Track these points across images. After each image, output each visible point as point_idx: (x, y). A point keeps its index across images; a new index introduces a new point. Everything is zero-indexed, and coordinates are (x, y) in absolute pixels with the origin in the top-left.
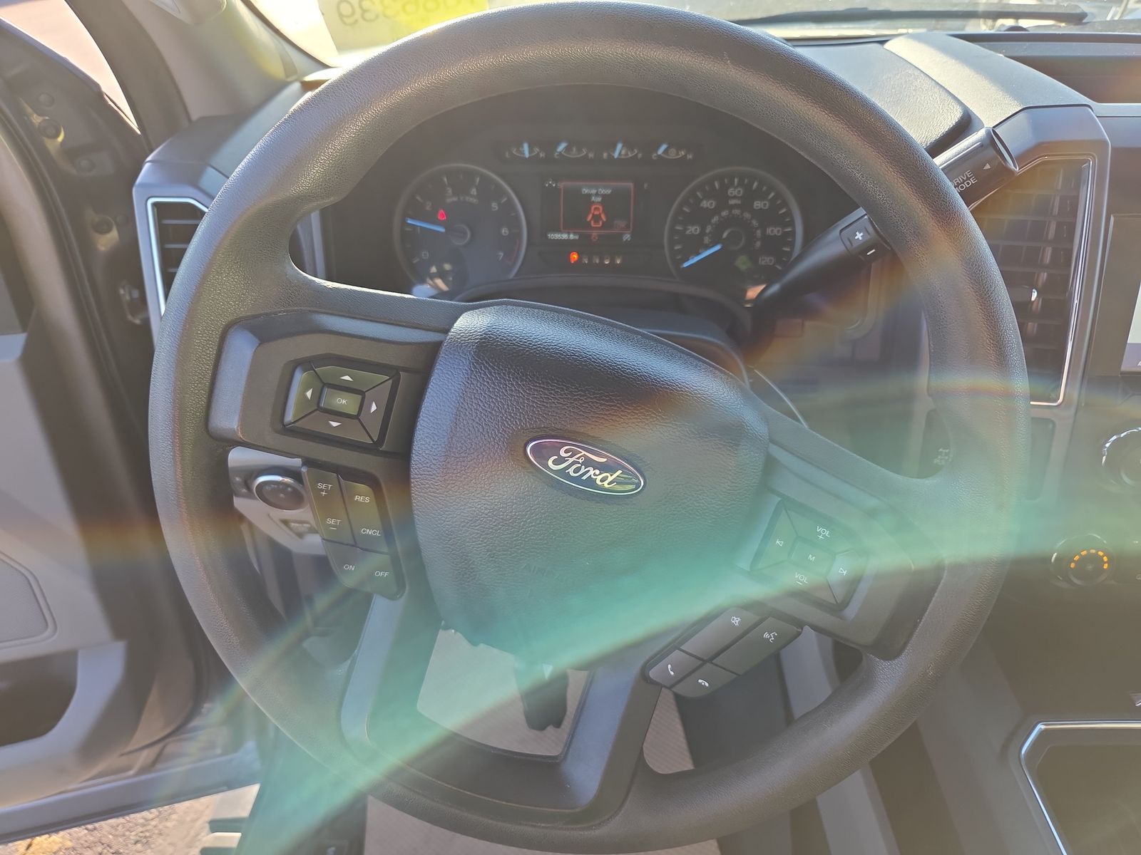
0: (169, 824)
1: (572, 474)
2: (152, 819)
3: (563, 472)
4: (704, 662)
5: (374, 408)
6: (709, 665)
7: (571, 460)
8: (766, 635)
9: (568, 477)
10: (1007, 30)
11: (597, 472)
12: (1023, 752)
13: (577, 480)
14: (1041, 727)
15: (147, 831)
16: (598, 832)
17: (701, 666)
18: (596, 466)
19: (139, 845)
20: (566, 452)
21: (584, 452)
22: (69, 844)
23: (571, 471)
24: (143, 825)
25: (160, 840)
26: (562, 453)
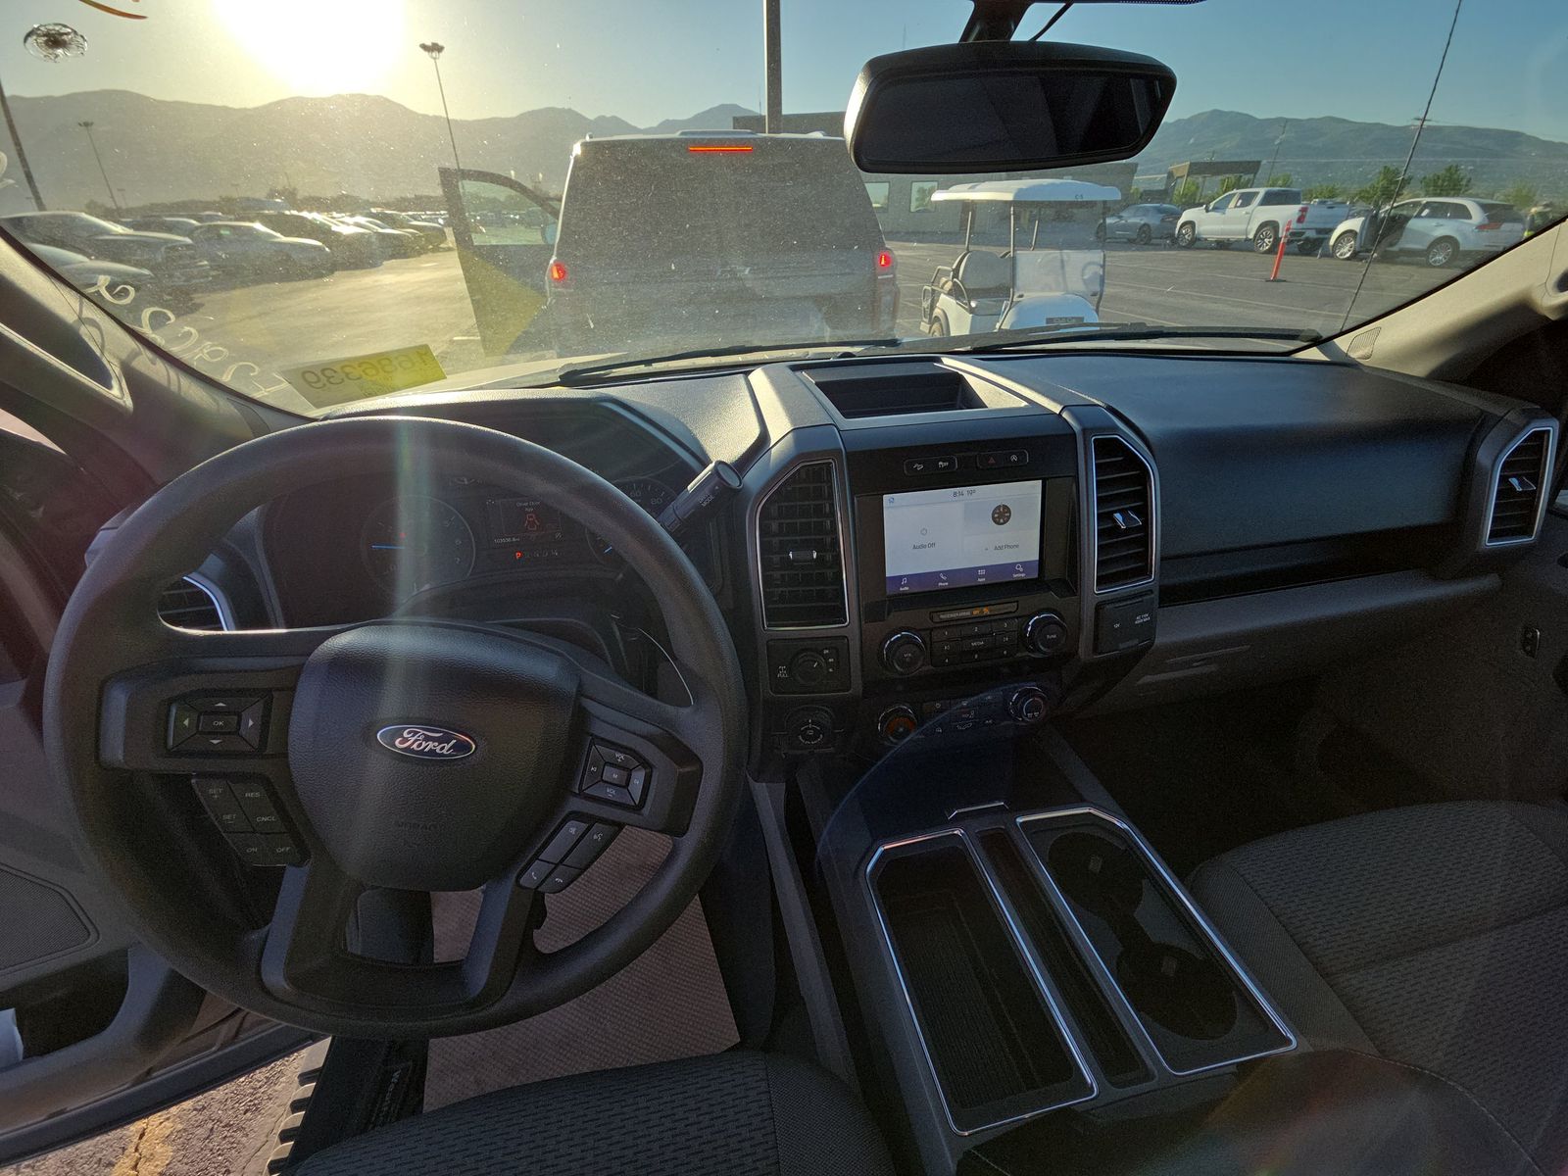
0: (277, 1087)
1: (416, 749)
2: (260, 1087)
3: (407, 749)
4: (557, 865)
5: (251, 723)
6: (561, 867)
7: (414, 739)
8: (595, 837)
9: (413, 751)
10: (840, 357)
11: (437, 744)
12: (868, 870)
13: (422, 752)
14: (881, 849)
15: (255, 1099)
16: (493, 1010)
17: (555, 868)
18: (434, 739)
19: (248, 1114)
20: (409, 733)
21: (422, 732)
22: (180, 1127)
23: (415, 746)
24: (252, 1094)
25: (270, 1105)
26: (405, 734)
